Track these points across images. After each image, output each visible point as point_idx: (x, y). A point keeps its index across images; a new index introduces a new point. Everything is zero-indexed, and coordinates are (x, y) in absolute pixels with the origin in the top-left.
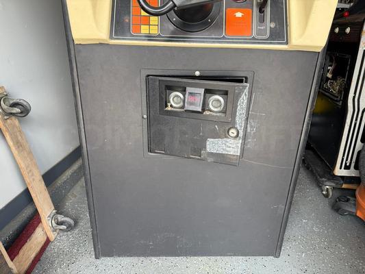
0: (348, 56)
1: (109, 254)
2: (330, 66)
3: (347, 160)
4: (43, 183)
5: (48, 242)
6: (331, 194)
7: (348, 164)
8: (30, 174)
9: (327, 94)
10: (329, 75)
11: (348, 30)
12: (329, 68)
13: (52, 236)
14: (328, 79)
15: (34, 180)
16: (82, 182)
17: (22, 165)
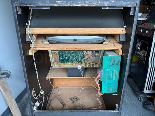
0: (147, 43)
2: (139, 44)
3: (149, 86)
6: (142, 100)
7: (149, 88)
9: (138, 57)
10: (139, 48)
11: (147, 32)
12: (139, 45)
14: (138, 50)
17: (7, 99)
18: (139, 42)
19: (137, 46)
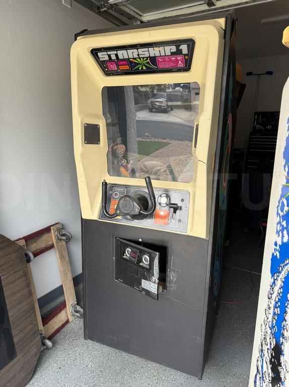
1: (92, 339)
4: (72, 282)
5: (67, 322)
8: (65, 276)
13: (71, 318)
15: (67, 279)
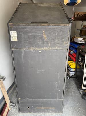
5: (9, 111)
6: (82, 93)
7: (85, 86)
10: (80, 61)
16: (15, 91)
18: (80, 57)
19: (79, 59)
